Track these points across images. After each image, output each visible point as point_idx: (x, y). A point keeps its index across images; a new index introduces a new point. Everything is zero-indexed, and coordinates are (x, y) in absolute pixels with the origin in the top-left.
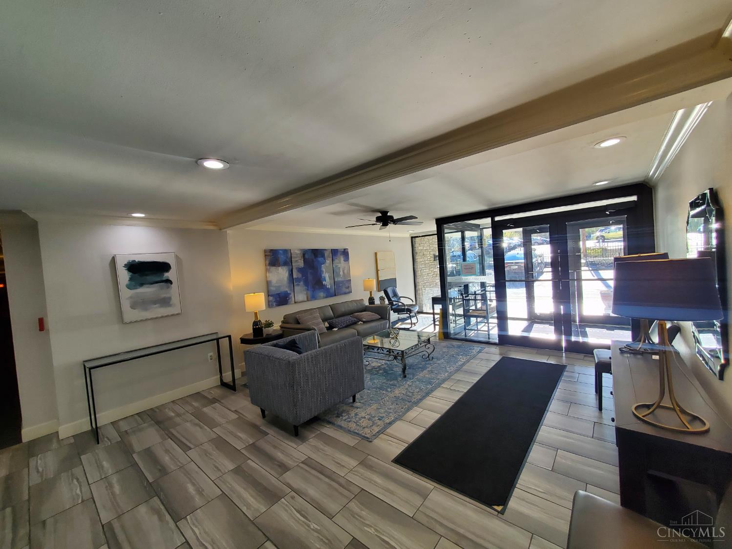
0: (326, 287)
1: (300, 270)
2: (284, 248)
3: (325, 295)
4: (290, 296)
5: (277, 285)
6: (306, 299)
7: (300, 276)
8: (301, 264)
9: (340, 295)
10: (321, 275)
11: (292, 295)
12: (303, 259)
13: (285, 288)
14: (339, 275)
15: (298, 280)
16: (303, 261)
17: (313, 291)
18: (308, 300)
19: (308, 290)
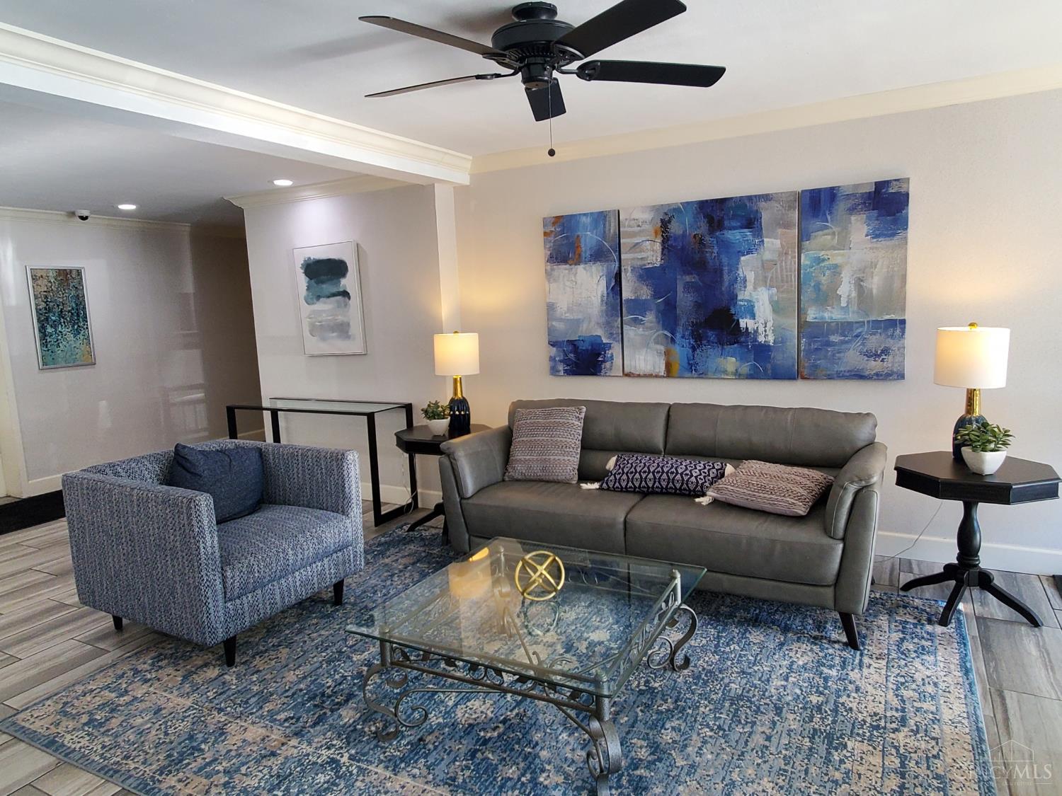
0: (755, 340)
1: (646, 275)
2: (597, 208)
3: (745, 369)
4: (609, 353)
5: (569, 316)
6: (661, 369)
7: (646, 293)
8: (652, 254)
9: (830, 377)
10: (733, 298)
11: (615, 351)
12: (659, 240)
13: (593, 328)
14: (826, 297)
15: (638, 307)
16: (658, 247)
17: (694, 349)
18: (669, 373)
19: (673, 340)
